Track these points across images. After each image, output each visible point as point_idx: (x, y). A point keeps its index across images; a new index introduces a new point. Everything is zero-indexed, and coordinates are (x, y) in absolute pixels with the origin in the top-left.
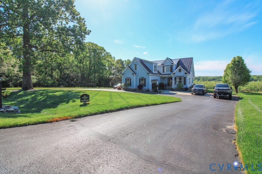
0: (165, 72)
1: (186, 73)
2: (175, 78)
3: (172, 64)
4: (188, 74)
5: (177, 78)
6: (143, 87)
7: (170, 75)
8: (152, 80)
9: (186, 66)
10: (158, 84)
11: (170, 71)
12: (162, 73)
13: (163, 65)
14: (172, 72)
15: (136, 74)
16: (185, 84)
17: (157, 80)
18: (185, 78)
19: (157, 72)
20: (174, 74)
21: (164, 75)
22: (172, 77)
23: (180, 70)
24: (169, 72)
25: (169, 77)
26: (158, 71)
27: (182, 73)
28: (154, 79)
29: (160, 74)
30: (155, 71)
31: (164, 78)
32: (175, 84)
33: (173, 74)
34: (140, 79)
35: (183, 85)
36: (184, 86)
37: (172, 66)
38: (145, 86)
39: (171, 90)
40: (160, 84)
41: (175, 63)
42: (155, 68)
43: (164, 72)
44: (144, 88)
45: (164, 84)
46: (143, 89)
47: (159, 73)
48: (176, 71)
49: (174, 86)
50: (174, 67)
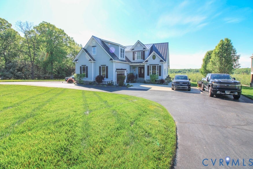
0: (136, 59)
1: (161, 61)
2: (148, 67)
3: (144, 49)
4: (165, 62)
5: (151, 66)
6: (103, 79)
7: (141, 63)
8: (117, 69)
9: (161, 52)
10: (126, 75)
11: (142, 59)
12: (132, 61)
13: (134, 51)
14: (144, 59)
15: (94, 60)
16: (160, 75)
17: (126, 70)
18: (160, 67)
19: (124, 59)
20: (147, 61)
21: (134, 63)
22: (144, 65)
23: (154, 57)
24: (140, 60)
25: (140, 65)
26: (126, 57)
27: (157, 61)
28: (121, 68)
29: (129, 61)
30: (121, 57)
31: (133, 67)
32: (148, 75)
33: (145, 62)
34: (100, 67)
35: (157, 76)
36: (160, 78)
37: (144, 52)
38: (107, 77)
39: (143, 83)
40: (129, 74)
41: (148, 48)
42: (121, 52)
43: (134, 59)
44: (106, 80)
45: (134, 75)
46: (104, 82)
47: (127, 60)
48: (149, 58)
49: (147, 78)
50: (147, 53)
